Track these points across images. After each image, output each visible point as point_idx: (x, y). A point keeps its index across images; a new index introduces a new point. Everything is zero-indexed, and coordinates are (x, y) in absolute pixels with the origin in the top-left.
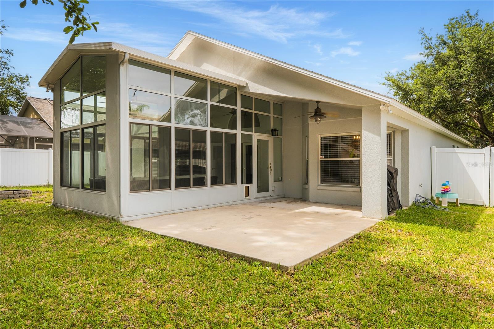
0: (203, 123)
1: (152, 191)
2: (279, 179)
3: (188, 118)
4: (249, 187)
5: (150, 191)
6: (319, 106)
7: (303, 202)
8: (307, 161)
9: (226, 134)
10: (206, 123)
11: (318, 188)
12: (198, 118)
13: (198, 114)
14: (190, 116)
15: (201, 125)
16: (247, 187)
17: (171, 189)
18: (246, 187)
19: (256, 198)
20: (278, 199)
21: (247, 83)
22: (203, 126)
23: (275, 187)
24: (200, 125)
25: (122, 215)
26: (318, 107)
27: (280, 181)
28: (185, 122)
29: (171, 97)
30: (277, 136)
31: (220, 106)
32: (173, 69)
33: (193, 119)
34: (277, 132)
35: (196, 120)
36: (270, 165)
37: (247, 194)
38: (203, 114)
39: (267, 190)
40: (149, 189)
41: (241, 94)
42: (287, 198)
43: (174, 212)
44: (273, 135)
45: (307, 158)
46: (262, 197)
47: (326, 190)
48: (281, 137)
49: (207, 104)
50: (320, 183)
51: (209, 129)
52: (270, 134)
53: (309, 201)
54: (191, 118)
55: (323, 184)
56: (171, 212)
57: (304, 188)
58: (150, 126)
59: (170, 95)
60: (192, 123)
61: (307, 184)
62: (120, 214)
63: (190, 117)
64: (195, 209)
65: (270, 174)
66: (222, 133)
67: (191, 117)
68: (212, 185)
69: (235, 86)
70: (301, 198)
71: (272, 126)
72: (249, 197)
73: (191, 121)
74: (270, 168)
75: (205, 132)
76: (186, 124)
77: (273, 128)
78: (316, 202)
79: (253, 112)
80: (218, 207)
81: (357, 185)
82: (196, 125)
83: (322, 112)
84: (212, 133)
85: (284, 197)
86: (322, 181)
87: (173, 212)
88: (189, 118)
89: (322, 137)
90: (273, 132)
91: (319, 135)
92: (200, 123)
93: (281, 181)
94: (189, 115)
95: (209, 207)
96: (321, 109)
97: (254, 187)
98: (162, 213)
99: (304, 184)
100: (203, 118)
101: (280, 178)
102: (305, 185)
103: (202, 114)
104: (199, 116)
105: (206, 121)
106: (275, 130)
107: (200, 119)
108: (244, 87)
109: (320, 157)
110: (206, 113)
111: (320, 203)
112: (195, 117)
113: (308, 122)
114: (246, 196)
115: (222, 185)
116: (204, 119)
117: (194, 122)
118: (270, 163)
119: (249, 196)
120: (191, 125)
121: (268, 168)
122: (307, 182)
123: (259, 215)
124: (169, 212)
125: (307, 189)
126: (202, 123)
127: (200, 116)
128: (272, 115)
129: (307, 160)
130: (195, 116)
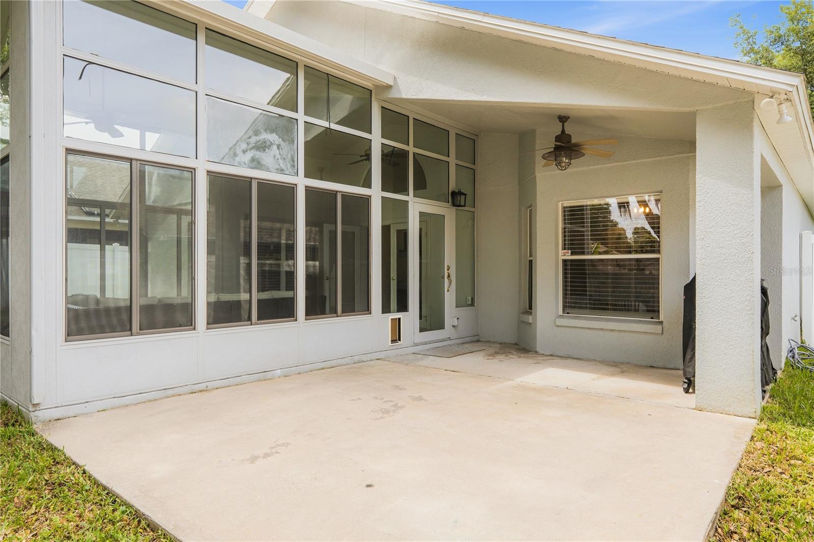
0: (286, 166)
1: (138, 334)
2: (468, 300)
3: (244, 152)
4: (399, 319)
5: (132, 335)
6: (565, 129)
7: (522, 355)
8: (531, 262)
9: (346, 197)
10: (294, 166)
11: (557, 324)
12: (272, 153)
13: (271, 144)
14: (250, 146)
15: (281, 171)
16: (396, 319)
17: (194, 329)
18: (392, 319)
19: (416, 345)
20: (466, 346)
21: (395, 78)
22: (286, 173)
23: (458, 319)
24: (277, 169)
25: (38, 404)
26: (563, 131)
27: (468, 306)
28: (237, 159)
29: (196, 92)
30: (464, 206)
31: (329, 128)
32: (204, 22)
33: (258, 154)
34: (463, 197)
35: (267, 158)
36: (448, 270)
37: (397, 337)
38: (287, 143)
39: (441, 326)
40: (131, 330)
41: (382, 107)
42: (484, 342)
43: (205, 388)
44: (454, 205)
45: (531, 256)
46: (430, 343)
47: (576, 327)
48: (472, 209)
49: (297, 120)
50: (561, 313)
51: (302, 182)
52: (449, 203)
53: (536, 352)
54: (252, 151)
55: (568, 313)
56: (196, 388)
57: (523, 322)
58: (134, 162)
59: (195, 87)
60: (256, 164)
61: (531, 313)
62: (31, 402)
63: (251, 149)
64: (263, 376)
65: (448, 291)
66: (334, 194)
67: (253, 148)
68: (308, 317)
69: (368, 86)
70: (516, 344)
71: (453, 186)
72: (400, 343)
73: (253, 160)
74: (449, 276)
75: (291, 190)
76: (240, 165)
77: (454, 190)
78: (552, 355)
79: (411, 149)
80: (323, 369)
81: (652, 318)
82: (268, 170)
83: (572, 142)
84: (309, 190)
85: (478, 341)
86: (565, 307)
87: (202, 386)
88: (247, 151)
89: (564, 208)
90: (456, 198)
91: (561, 202)
92: (277, 166)
93: (472, 304)
94: (248, 144)
95: (300, 369)
96: (570, 136)
97: (410, 319)
98: (170, 392)
99: (521, 313)
100: (287, 155)
101: (470, 298)
102: (526, 316)
103: (283, 144)
104: (275, 147)
105: (293, 161)
106: (461, 193)
107: (278, 156)
108: (389, 87)
109: (561, 252)
110: (293, 142)
111: (561, 357)
112: (264, 150)
113: (534, 173)
114: (393, 341)
115: (335, 315)
116: (289, 156)
117: (264, 163)
118: (448, 266)
119: (400, 340)
120: (252, 168)
121: (444, 278)
122: (531, 308)
123: (420, 399)
124: (188, 389)
125: (531, 323)
126: (283, 166)
127: (278, 148)
128: (452, 160)
129: (531, 258)
130: (265, 146)
